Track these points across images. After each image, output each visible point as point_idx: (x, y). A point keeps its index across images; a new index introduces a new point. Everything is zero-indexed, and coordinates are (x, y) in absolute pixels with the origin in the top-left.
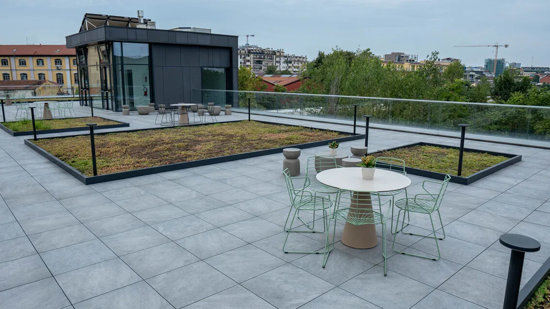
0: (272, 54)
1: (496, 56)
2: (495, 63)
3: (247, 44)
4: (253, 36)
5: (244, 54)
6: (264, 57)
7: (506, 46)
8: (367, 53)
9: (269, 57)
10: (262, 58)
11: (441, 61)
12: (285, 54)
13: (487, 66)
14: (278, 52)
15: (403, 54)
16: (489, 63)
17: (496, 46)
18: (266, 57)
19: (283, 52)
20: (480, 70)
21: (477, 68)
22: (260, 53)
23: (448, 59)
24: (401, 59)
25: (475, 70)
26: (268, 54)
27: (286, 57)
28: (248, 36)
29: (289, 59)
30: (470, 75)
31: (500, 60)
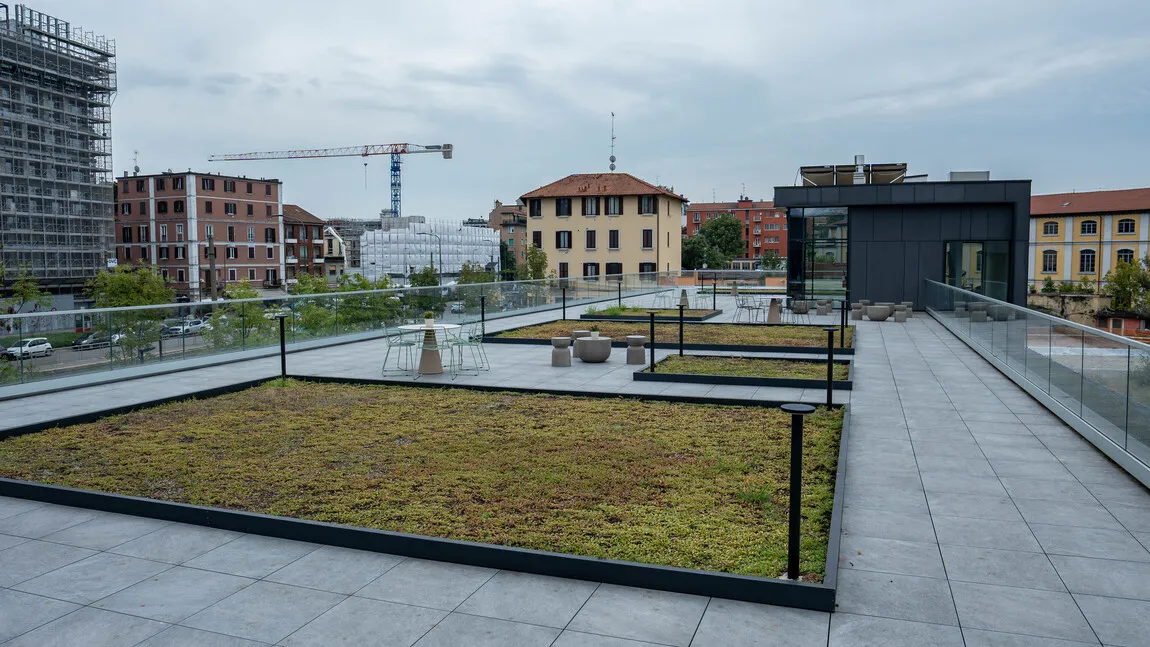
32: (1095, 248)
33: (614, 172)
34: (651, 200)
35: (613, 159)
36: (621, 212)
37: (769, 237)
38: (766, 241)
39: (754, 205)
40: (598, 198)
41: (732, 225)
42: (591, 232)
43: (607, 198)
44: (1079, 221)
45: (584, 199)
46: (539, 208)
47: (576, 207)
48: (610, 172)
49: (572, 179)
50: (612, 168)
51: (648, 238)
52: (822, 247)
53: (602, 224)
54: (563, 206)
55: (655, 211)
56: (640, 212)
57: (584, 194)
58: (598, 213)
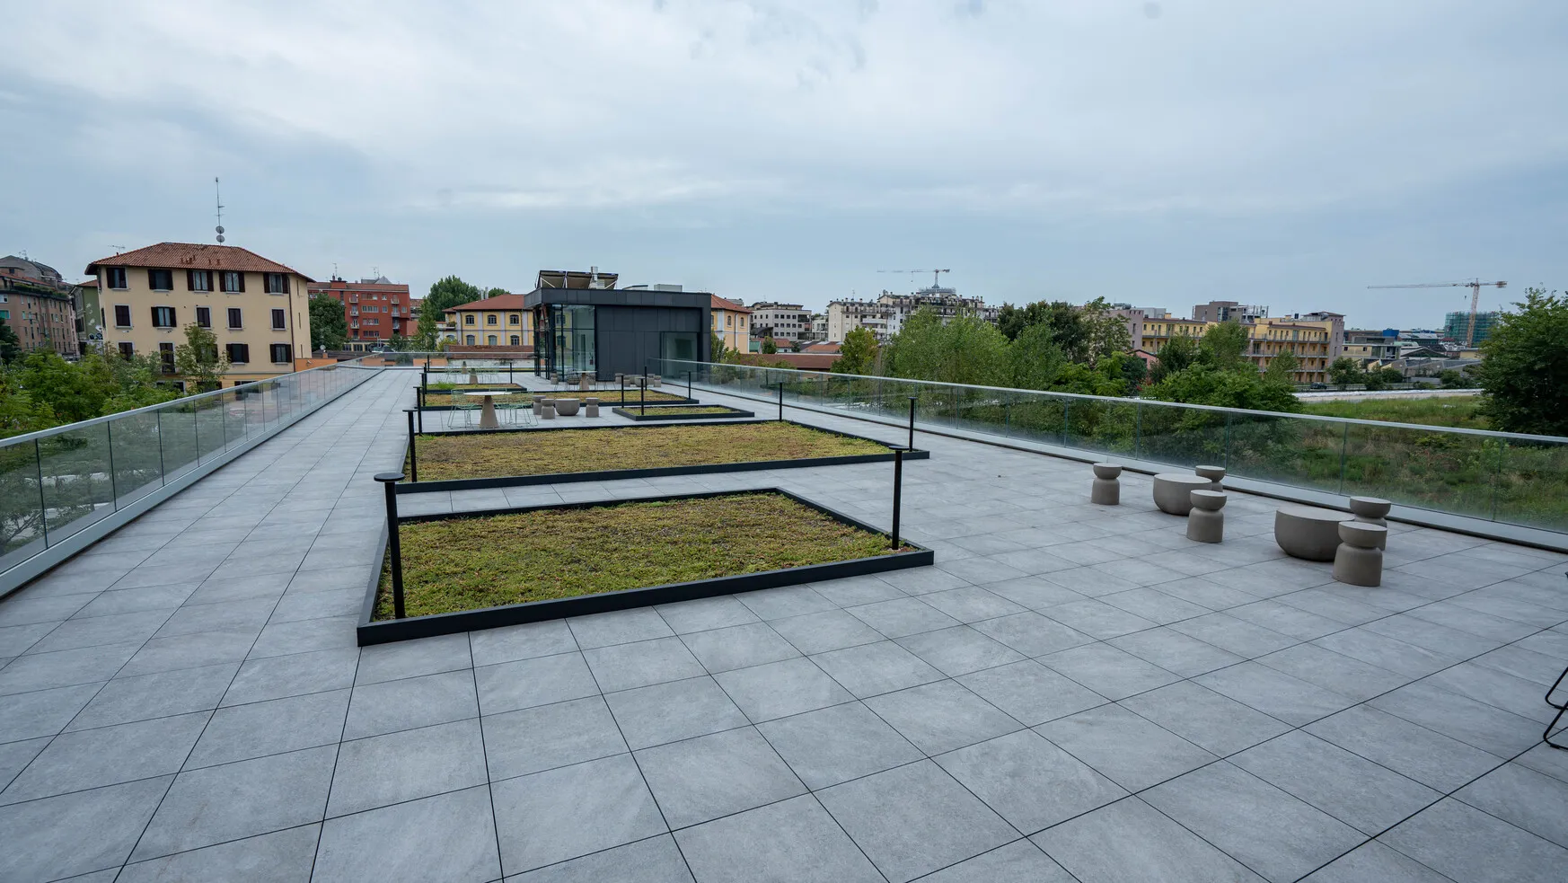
0: (960, 305)
1: (1474, 306)
2: (1472, 322)
3: (936, 286)
4: (948, 271)
5: (907, 306)
6: (945, 310)
7: (1501, 284)
8: (1097, 306)
9: (953, 311)
10: (940, 313)
11: (1300, 317)
12: (986, 306)
13: (1451, 328)
14: (972, 301)
15: (1236, 304)
16: (1457, 322)
17: (1472, 285)
18: (948, 311)
19: (981, 302)
20: (1434, 336)
21: (1428, 332)
22: (937, 304)
23: (1315, 314)
24: (1230, 313)
25: (1422, 336)
26: (952, 305)
27: (987, 310)
28: (937, 272)
29: (992, 314)
30: (1389, 349)
31: (1485, 315)
32: (519, 334)
33: (223, 244)
34: (279, 279)
35: (220, 230)
36: (242, 289)
37: (368, 319)
38: (365, 323)
39: (349, 286)
40: (210, 273)
41: (331, 306)
42: (203, 309)
43: (222, 274)
44: (508, 315)
45: (190, 273)
46: (123, 278)
47: (180, 281)
48: (219, 244)
49: (164, 248)
50: (221, 239)
51: (278, 319)
52: (443, 330)
53: (218, 303)
54: (160, 278)
55: (286, 290)
56: (267, 290)
57: (189, 266)
58: (211, 288)
